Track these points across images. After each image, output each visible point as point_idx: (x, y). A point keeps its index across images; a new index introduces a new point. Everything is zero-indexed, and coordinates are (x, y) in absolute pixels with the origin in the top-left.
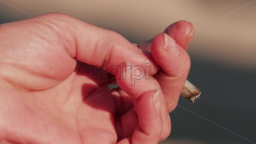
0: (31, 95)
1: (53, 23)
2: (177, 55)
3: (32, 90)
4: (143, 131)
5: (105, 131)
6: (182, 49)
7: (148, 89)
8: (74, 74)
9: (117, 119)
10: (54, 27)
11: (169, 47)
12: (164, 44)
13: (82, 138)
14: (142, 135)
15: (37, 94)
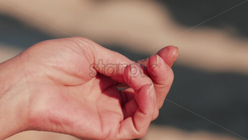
0: (66, 88)
1: (80, 42)
2: (165, 70)
3: (67, 85)
4: (142, 112)
5: (116, 113)
6: (168, 66)
7: (145, 84)
8: (95, 78)
9: (123, 105)
10: (81, 45)
11: (160, 64)
12: (156, 61)
13: (100, 117)
14: (142, 115)
15: (71, 88)
